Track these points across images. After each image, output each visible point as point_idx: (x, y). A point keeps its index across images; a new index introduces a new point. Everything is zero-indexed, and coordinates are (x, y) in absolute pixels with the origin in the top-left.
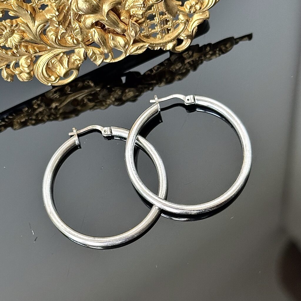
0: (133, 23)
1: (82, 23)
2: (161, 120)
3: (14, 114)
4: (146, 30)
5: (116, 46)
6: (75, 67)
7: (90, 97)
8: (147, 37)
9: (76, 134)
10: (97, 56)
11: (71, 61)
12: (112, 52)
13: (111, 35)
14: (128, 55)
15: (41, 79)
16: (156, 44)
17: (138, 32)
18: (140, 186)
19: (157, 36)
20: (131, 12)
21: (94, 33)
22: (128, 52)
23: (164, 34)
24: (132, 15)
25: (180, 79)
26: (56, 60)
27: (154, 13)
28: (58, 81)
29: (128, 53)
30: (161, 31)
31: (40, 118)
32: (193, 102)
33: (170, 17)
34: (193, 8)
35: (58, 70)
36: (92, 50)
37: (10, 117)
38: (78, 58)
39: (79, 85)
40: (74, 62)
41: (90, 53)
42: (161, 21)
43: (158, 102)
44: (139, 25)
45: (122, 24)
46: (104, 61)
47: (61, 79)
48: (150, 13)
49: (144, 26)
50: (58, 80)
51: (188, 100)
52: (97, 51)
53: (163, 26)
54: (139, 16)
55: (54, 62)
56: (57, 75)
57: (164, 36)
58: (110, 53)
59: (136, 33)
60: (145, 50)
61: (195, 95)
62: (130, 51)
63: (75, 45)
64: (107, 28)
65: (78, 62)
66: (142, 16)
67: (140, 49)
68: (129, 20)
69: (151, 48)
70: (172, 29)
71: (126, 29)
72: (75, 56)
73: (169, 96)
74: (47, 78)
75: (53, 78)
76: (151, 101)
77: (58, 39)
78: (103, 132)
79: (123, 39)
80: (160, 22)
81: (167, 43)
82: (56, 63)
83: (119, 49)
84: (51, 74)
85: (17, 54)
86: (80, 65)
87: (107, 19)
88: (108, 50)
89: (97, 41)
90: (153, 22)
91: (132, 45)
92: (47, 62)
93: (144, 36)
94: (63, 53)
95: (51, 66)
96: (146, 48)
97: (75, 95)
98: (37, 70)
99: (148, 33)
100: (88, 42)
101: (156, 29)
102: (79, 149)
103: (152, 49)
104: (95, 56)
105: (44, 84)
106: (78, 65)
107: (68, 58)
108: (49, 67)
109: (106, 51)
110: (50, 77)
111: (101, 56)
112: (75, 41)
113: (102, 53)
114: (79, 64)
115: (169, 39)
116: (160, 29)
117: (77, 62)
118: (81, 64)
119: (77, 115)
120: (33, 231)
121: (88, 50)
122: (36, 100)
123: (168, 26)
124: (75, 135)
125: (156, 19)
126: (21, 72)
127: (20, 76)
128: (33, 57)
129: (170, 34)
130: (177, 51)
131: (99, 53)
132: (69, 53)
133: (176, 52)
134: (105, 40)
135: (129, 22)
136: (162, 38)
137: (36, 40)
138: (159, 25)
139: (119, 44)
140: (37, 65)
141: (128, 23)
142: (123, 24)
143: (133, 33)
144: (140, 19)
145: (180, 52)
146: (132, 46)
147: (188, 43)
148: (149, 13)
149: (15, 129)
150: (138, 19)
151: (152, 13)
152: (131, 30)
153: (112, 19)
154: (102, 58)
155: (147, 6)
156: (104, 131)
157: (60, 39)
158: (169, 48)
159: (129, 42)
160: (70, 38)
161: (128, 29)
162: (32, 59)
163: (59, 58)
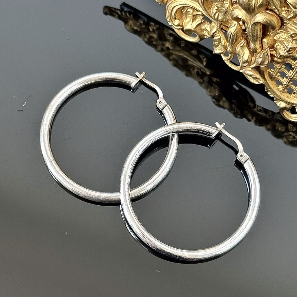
0: (267, 53)
1: (232, 7)
2: (210, 145)
3: (132, 16)
4: (276, 71)
5: (239, 54)
6: (200, 33)
7: (200, 73)
8: (271, 77)
9: (141, 78)
10: (220, 45)
11: (202, 26)
12: (234, 55)
13: (244, 42)
14: (241, 71)
15: (168, 13)
16: (272, 90)
17: (265, 64)
18: (128, 168)
19: (280, 86)
20: (276, 44)
21: (233, 25)
22: (244, 69)
23: (286, 90)
24: (275, 47)
25: (285, 143)
26: (192, 12)
27: (293, 66)
28: (178, 29)
29: (243, 71)
30: (285, 86)
31: (154, 43)
32: (243, 162)
35: (187, 21)
36: (221, 36)
37: (127, 14)
38: (209, 30)
39: (193, 51)
40: (203, 30)
41: (217, 36)
42: (293, 78)
43: (219, 130)
44: (271, 60)
45: (258, 44)
46: (222, 55)
47: (182, 29)
48: (290, 63)
49: (276, 66)
50: (179, 27)
51: (242, 156)
52: (223, 40)
53: (291, 84)
54: (278, 54)
55: (189, 12)
56: (182, 24)
57: (285, 92)
58: (231, 54)
59: (262, 63)
60: (257, 83)
61: (251, 159)
62: (245, 70)
63: (214, 18)
64: (247, 34)
65: (207, 34)
66: (280, 57)
67: (254, 78)
68: (268, 48)
69: (265, 88)
70: (296, 94)
71: (258, 51)
72: (209, 26)
73: (233, 137)
74: (172, 17)
75: (177, 22)
76: (217, 124)
78: (158, 101)
79: (249, 55)
80: (291, 78)
81: (281, 100)
82: (190, 14)
83: (239, 59)
84: (178, 18)
86: (206, 37)
87: (250, 27)
88: (231, 50)
89: (229, 33)
90: (286, 71)
91: (252, 68)
92: (184, 5)
93: (269, 73)
94: (202, 14)
95: (184, 12)
96: (259, 83)
97: (188, 56)
98: (171, 3)
99: (274, 75)
100: (226, 28)
101: (284, 80)
102: (131, 91)
103: (266, 90)
104: (218, 43)
105: (167, 18)
106: (205, 35)
107: (202, 22)
108: (183, 11)
109: (229, 49)
110: (175, 18)
111: (223, 49)
112: (216, 15)
113: (225, 47)
115: (286, 99)
116: (286, 83)
117: (206, 32)
118: (208, 37)
119: (187, 75)
120: (25, 103)
121: (218, 33)
122: (153, 24)
123: (295, 88)
124: (138, 78)
125: (291, 72)
129: (291, 96)
131: (223, 44)
132: (206, 19)
133: (282, 115)
134: (236, 40)
135: (266, 49)
136: (283, 92)
138: (288, 80)
139: (242, 55)
141: (264, 49)
142: (261, 45)
143: (260, 60)
144: (277, 57)
146: (250, 69)
148: (290, 61)
149: (126, 28)
150: (275, 55)
151: (292, 64)
152: (260, 57)
153: (255, 30)
154: (222, 50)
155: (291, 54)
156: (160, 102)
158: (279, 105)
159: (251, 64)
160: (216, 8)
161: (260, 53)
163: (195, 13)
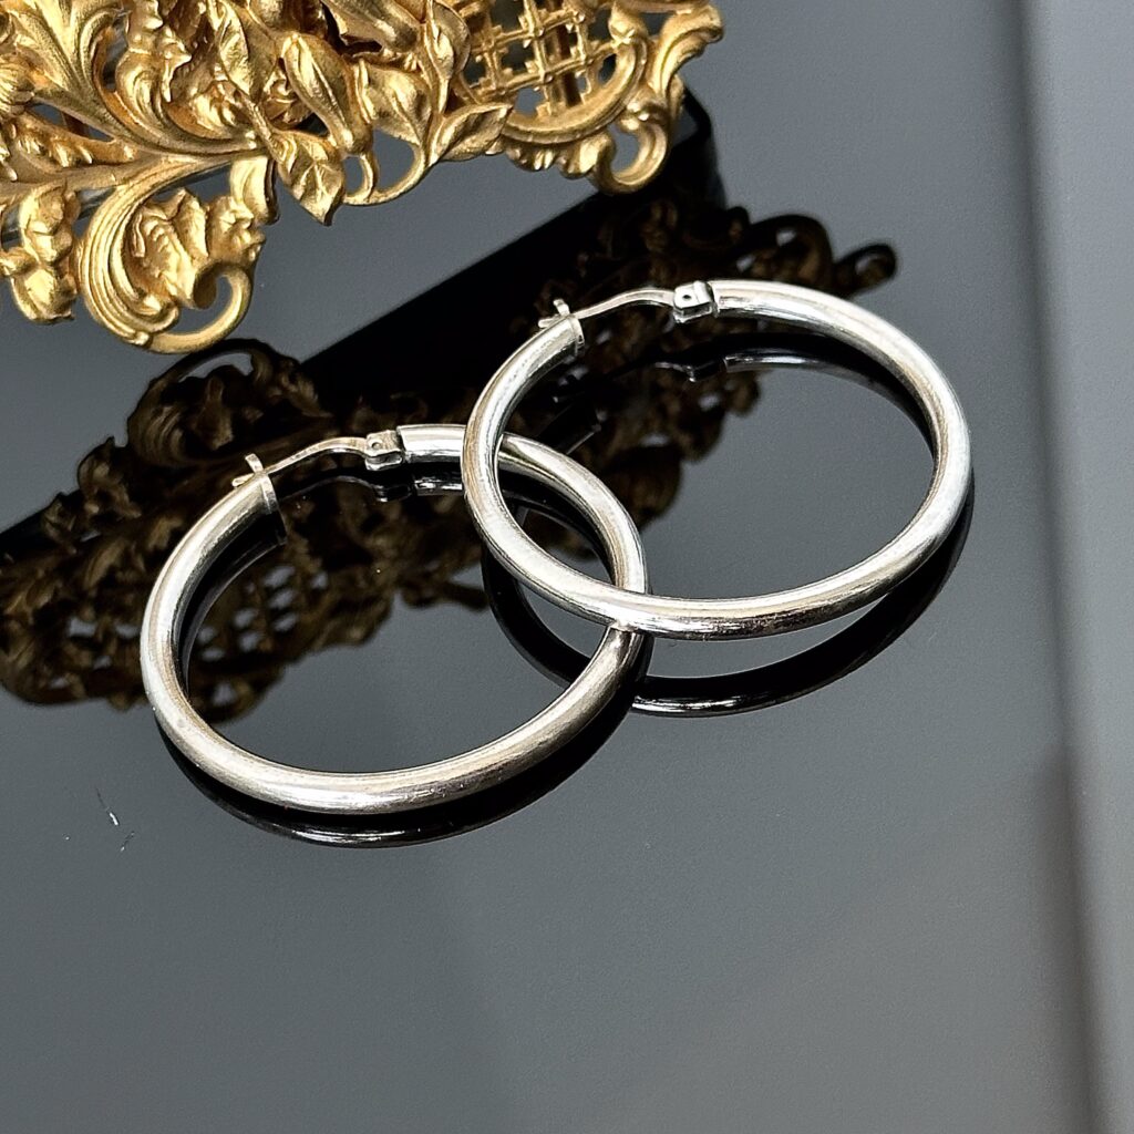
1: (248, 8)
4: (494, 69)
5: (384, 115)
6: (235, 257)
9: (265, 474)
10: (317, 173)
11: (219, 229)
13: (363, 64)
15: (110, 313)
16: (535, 136)
17: (464, 47)
19: (537, 109)
21: (295, 51)
22: (435, 142)
26: (162, 216)
29: (436, 151)
30: (550, 80)
32: (707, 306)
33: (577, 16)
35: (170, 275)
36: (297, 145)
38: (243, 211)
40: (230, 240)
41: (286, 159)
42: (544, 28)
46: (345, 198)
49: (482, 49)
50: (172, 315)
52: (316, 149)
55: (153, 232)
56: (171, 296)
57: (562, 112)
58: (365, 151)
59: (457, 50)
61: (710, 279)
62: (439, 139)
63: (230, 135)
65: (247, 238)
67: (476, 128)
70: (588, 79)
71: (416, 30)
72: (233, 204)
74: (132, 303)
75: (153, 304)
77: (163, 99)
79: (411, 81)
80: (541, 32)
81: (578, 136)
82: (160, 237)
83: (397, 135)
84: (147, 288)
85: (5, 164)
86: (253, 255)
88: (354, 134)
89: (311, 84)
90: (512, 34)
91: (446, 112)
92: (126, 222)
94: (187, 186)
95: (143, 250)
98: (90, 263)
99: (501, 84)
101: (530, 71)
104: (307, 172)
105: (122, 333)
106: (247, 251)
107: (208, 214)
108: (135, 251)
109: (348, 138)
110: (142, 295)
111: (333, 172)
112: (228, 115)
113: (334, 158)
114: (252, 246)
115: (584, 118)
116: (545, 67)
117: (240, 237)
120: (111, 815)
121: (282, 147)
123: (574, 60)
125: (526, 21)
126: (27, 268)
127: (23, 291)
128: (69, 196)
129: (585, 103)
130: (620, 184)
131: (323, 156)
132: (210, 186)
134: (342, 81)
135: (424, 7)
137: (78, 97)
138: (540, 49)
139: (394, 102)
140: (90, 243)
141: (421, 11)
142: (405, 10)
143: (444, 50)
145: (633, 190)
146: (444, 119)
147: (656, 153)
152: (436, 35)
154: (334, 181)
156: (373, 445)
157: (168, 99)
158: (588, 162)
159: (433, 97)
160: (206, 101)
161: (422, 31)
162: (67, 207)
163: (172, 209)
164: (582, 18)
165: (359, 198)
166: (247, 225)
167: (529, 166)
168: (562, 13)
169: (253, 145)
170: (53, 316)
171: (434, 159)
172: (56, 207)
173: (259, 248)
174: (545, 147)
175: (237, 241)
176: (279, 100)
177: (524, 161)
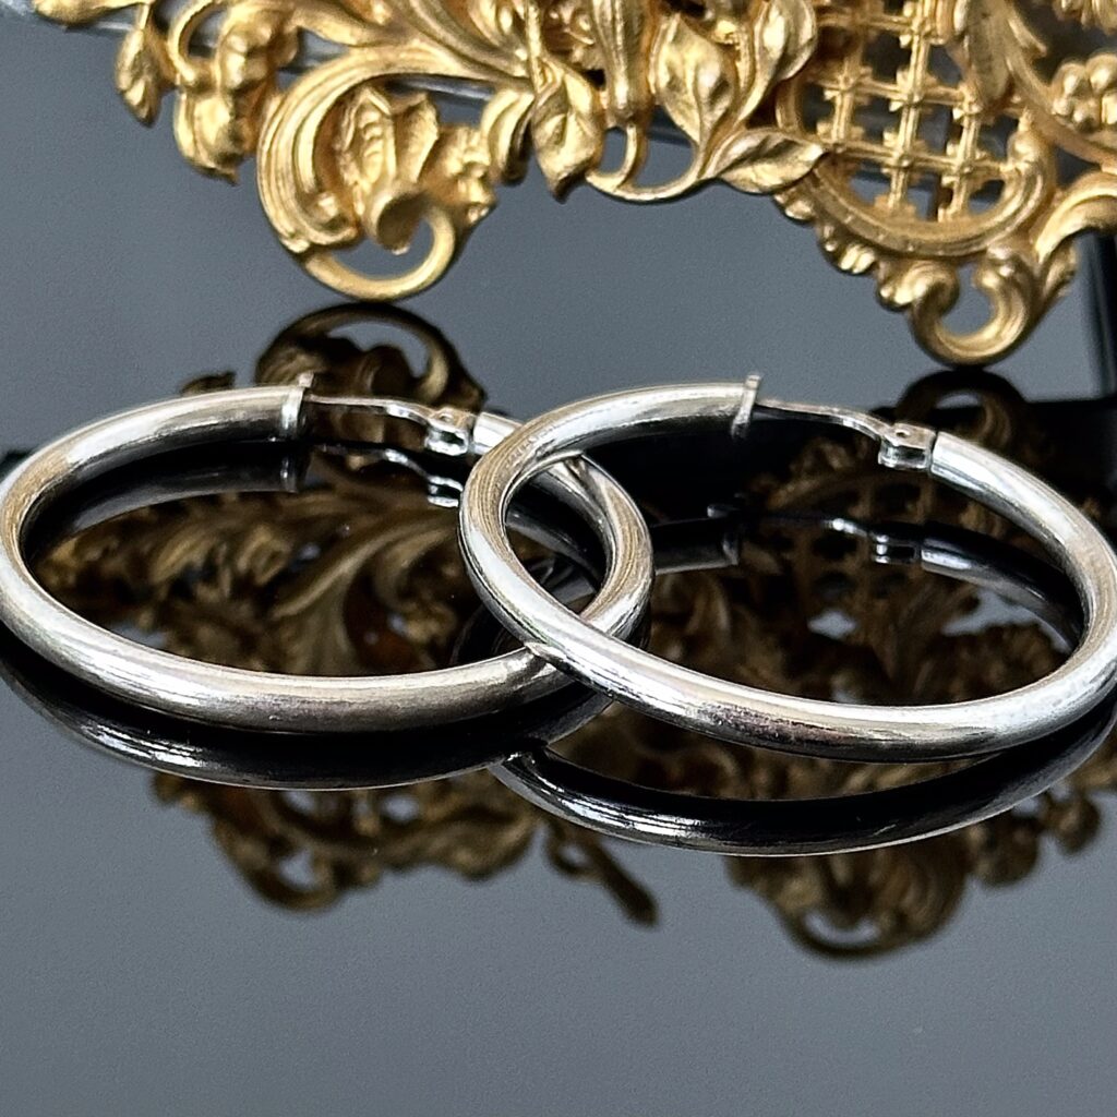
4: (840, 116)
6: (452, 201)
8: (833, 162)
10: (571, 126)
13: (676, 20)
15: (274, 189)
17: (802, 49)
22: (719, 151)
27: (904, 33)
29: (717, 165)
30: (905, 163)
33: (970, 105)
34: (1092, 103)
36: (563, 79)
38: (482, 154)
40: (454, 183)
41: (543, 93)
42: (922, 96)
49: (836, 86)
51: (901, 434)
56: (353, 210)
58: (636, 123)
59: (790, 45)
61: (945, 430)
62: (726, 151)
67: (776, 154)
70: (955, 198)
72: (474, 140)
80: (917, 100)
82: (373, 138)
83: (680, 121)
84: (330, 188)
88: (630, 93)
98: (278, 128)
99: (841, 138)
101: (886, 144)
107: (441, 135)
111: (588, 133)
112: (506, 21)
114: (476, 204)
116: (904, 147)
117: (468, 186)
125: (905, 79)
126: (203, 88)
127: (191, 118)
128: (288, 28)
131: (586, 110)
134: (642, 21)
138: (907, 119)
139: (691, 80)
146: (744, 130)
158: (910, 294)
162: (278, 40)
163: (400, 107)
164: (976, 109)
165: (608, 183)
166: (479, 173)
167: (835, 258)
168: (953, 92)
169: (520, 72)
170: (212, 165)
171: (710, 173)
172: (266, 33)
173: (484, 212)
174: (867, 244)
175: (462, 187)
176: (574, 35)
177: (830, 248)
